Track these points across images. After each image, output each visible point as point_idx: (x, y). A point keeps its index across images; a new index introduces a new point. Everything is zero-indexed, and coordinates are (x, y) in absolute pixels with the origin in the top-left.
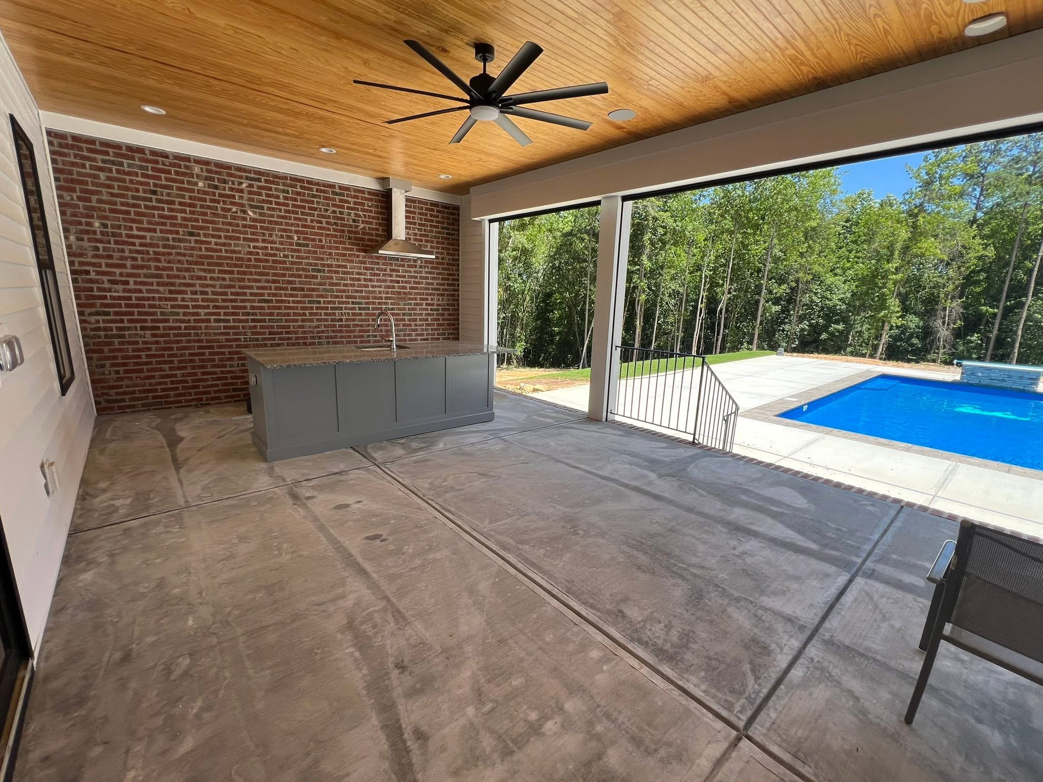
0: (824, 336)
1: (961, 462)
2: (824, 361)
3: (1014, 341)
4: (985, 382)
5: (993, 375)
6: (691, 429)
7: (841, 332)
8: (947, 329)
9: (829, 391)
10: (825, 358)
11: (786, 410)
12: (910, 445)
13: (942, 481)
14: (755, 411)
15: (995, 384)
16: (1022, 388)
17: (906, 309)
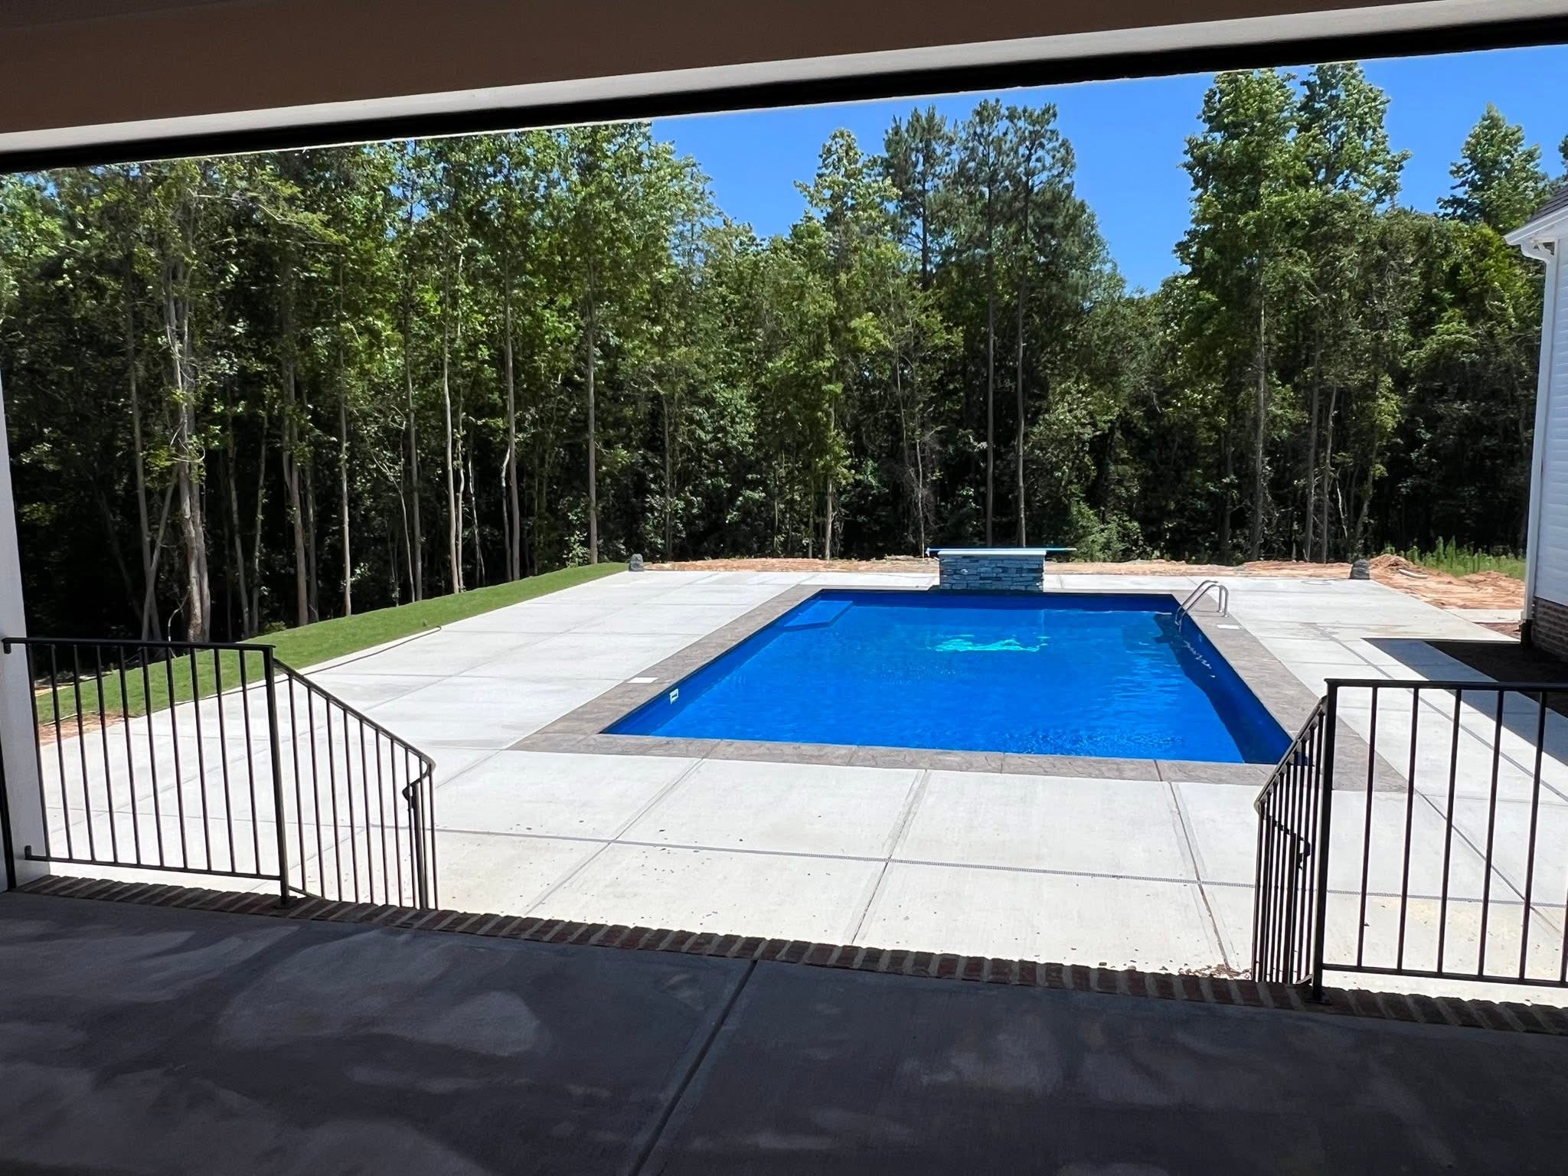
0: (732, 516)
1: (934, 766)
2: (723, 574)
3: (1017, 499)
4: (976, 584)
5: (983, 569)
6: (271, 867)
7: (760, 504)
8: (924, 486)
9: (722, 646)
10: (725, 567)
11: (626, 710)
12: (854, 747)
13: (901, 822)
14: (558, 727)
15: (988, 587)
16: (1023, 588)
17: (859, 451)
